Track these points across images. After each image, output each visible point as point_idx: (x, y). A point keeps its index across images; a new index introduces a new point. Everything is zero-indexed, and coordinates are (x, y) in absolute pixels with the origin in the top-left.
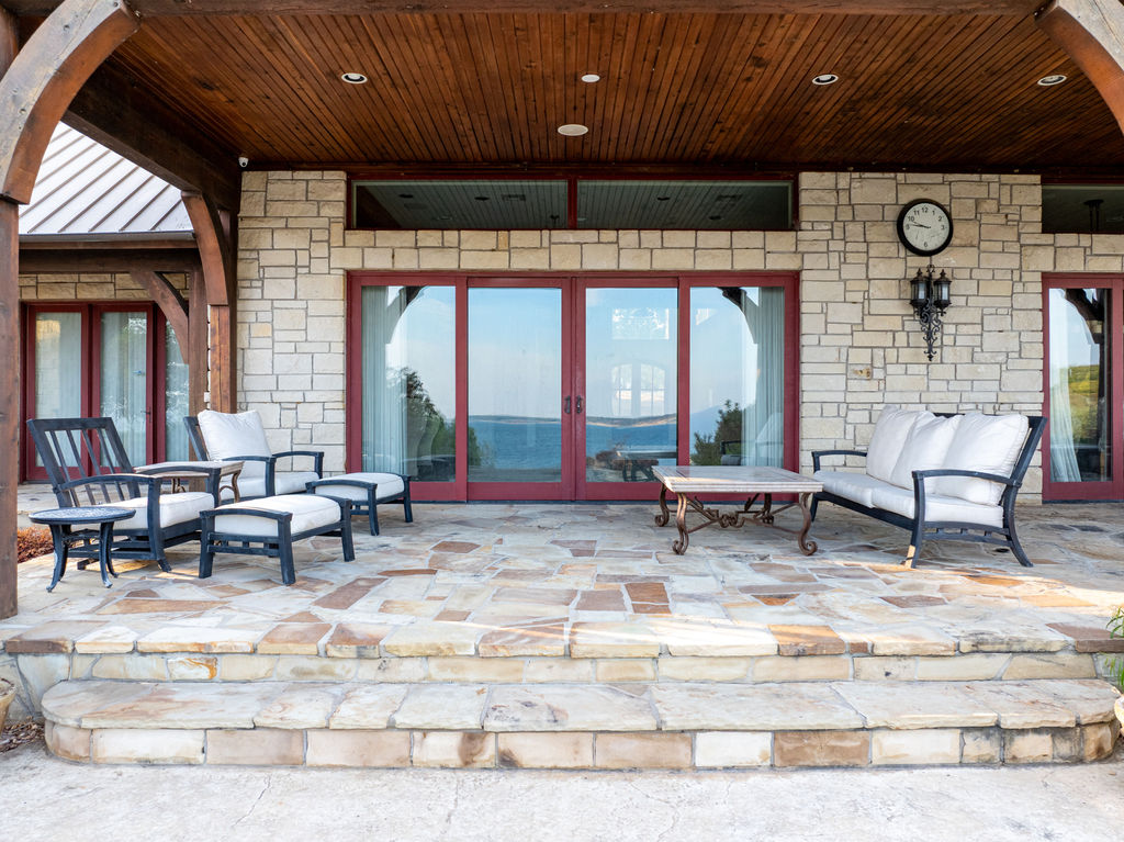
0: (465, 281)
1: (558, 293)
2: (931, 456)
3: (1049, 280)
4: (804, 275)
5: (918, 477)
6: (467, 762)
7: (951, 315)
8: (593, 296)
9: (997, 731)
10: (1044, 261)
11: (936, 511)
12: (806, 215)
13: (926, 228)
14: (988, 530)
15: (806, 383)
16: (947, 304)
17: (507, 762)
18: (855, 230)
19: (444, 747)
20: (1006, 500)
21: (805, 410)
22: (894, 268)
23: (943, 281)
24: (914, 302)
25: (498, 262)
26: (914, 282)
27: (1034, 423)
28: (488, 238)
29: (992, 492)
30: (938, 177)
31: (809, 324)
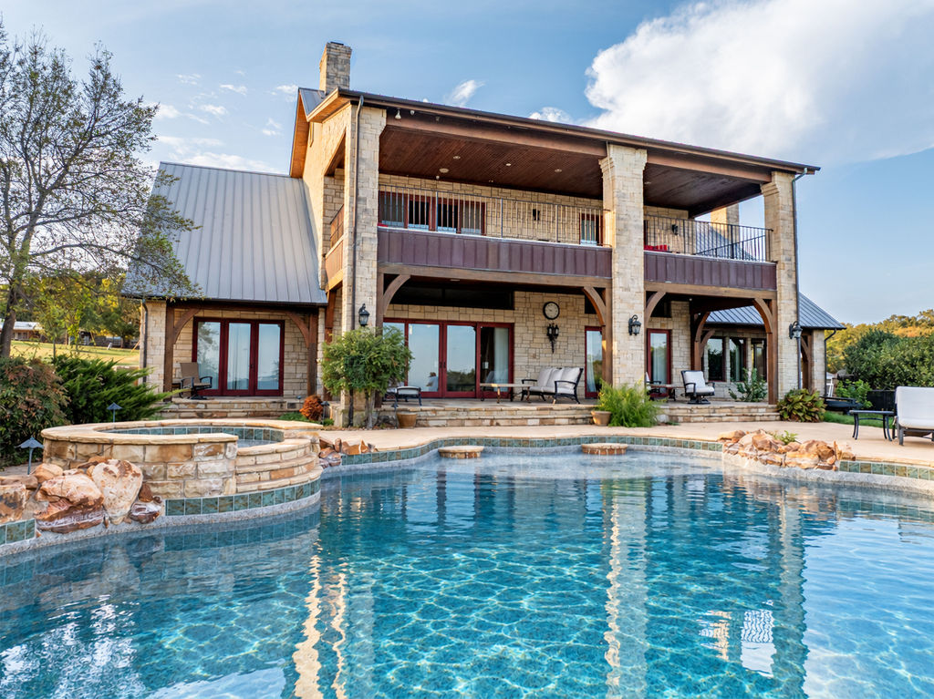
0: (407, 322)
1: (438, 326)
2: (558, 377)
3: (588, 328)
4: (516, 325)
5: (556, 382)
6: (491, 425)
7: (559, 338)
8: (450, 328)
9: (574, 418)
10: (585, 322)
11: (560, 390)
12: (516, 305)
13: (552, 311)
14: (571, 395)
15: (516, 359)
16: (557, 335)
17: (498, 424)
18: (531, 311)
19: (488, 422)
20: (575, 388)
21: (516, 368)
22: (542, 322)
23: (557, 328)
24: (548, 334)
25: (420, 316)
26: (548, 328)
27: (581, 370)
28: (418, 308)
29: (572, 386)
30: (555, 295)
31: (517, 340)
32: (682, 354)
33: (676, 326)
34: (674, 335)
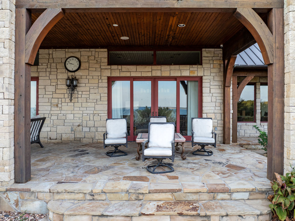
32: (214, 100)
33: (207, 73)
34: (204, 81)
